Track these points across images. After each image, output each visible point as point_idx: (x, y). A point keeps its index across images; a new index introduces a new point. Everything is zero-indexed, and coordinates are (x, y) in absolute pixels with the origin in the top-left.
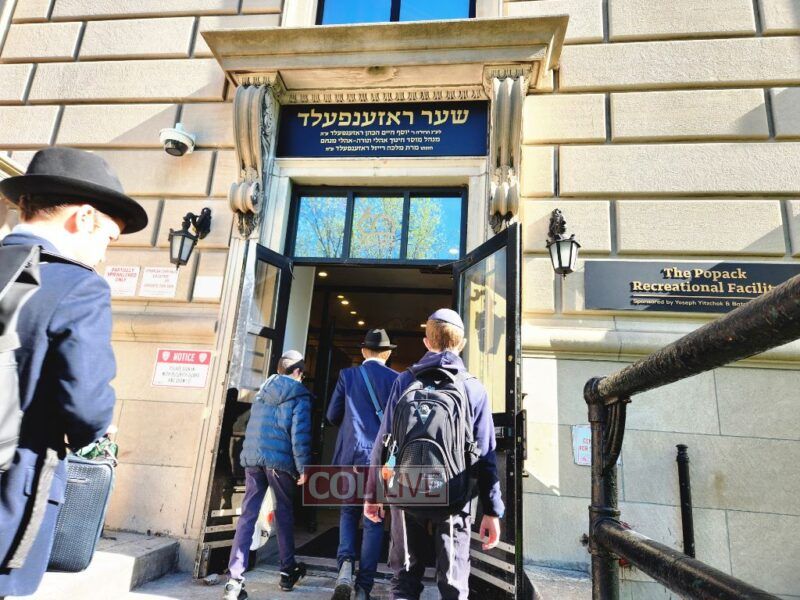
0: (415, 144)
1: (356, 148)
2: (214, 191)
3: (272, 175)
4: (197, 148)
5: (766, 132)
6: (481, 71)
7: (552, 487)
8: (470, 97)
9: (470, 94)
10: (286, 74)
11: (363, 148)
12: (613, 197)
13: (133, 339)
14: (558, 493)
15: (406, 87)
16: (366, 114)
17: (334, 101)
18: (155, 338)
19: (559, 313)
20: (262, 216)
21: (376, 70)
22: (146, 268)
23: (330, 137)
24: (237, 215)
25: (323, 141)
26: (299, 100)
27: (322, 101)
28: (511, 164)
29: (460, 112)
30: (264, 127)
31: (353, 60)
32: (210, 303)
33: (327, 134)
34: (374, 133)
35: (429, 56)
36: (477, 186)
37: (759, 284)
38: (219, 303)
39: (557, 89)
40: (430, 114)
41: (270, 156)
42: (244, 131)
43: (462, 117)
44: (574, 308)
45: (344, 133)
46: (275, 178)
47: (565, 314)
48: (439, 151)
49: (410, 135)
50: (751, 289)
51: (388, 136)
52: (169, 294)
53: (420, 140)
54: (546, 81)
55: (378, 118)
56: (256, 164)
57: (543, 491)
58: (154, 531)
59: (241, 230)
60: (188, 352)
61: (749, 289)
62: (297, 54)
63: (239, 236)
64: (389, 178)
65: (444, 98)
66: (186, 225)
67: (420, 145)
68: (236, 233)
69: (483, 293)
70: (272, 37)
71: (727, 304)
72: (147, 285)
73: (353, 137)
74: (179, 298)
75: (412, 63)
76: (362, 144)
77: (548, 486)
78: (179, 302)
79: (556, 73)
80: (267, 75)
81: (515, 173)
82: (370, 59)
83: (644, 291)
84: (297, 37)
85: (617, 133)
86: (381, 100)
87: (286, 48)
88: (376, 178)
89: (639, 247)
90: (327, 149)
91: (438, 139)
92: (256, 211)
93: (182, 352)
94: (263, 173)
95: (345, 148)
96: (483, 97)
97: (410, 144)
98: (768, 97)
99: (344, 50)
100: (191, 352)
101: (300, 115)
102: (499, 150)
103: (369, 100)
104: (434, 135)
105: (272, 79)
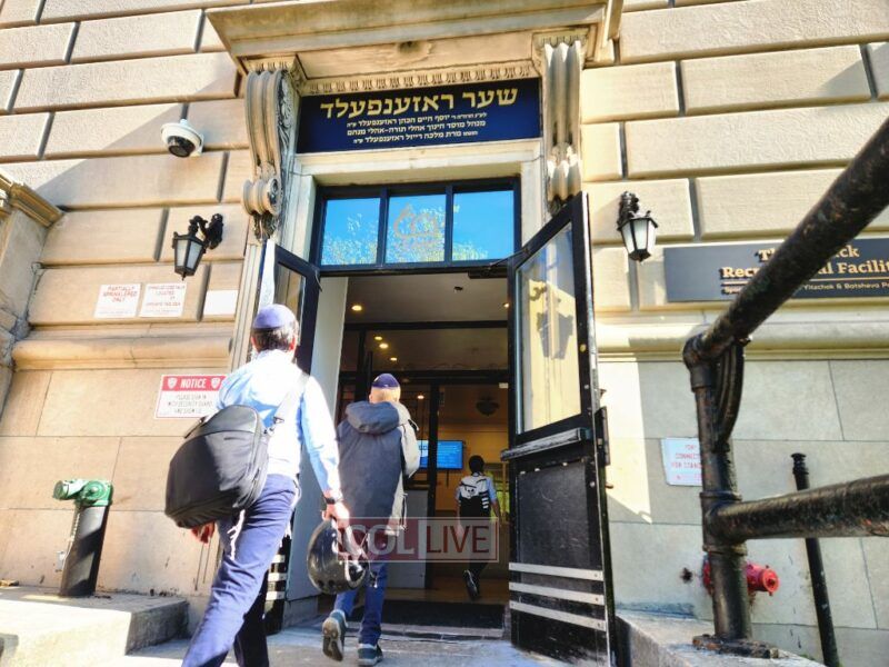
0: (457, 129)
1: (388, 139)
2: (226, 196)
3: (293, 173)
4: (205, 150)
5: (867, 92)
6: (530, 42)
7: (642, 513)
8: (518, 76)
9: (517, 71)
10: (306, 59)
11: (397, 138)
12: (691, 175)
13: (133, 365)
14: (649, 520)
15: (443, 67)
16: (398, 101)
17: (361, 88)
18: (160, 362)
19: (636, 310)
20: (282, 218)
21: (408, 46)
22: (149, 285)
23: (358, 127)
24: (252, 218)
25: (350, 133)
26: (322, 90)
27: (348, 89)
28: (570, 141)
29: (507, 92)
30: (281, 118)
31: (382, 36)
32: (224, 321)
33: (354, 125)
34: (409, 120)
35: (469, 27)
36: (530, 172)
37: (875, 262)
38: (233, 321)
39: (618, 60)
40: (472, 96)
41: (290, 152)
42: (258, 121)
43: (510, 97)
44: (654, 302)
45: (374, 123)
46: (295, 176)
47: (643, 311)
48: (485, 136)
49: (451, 120)
50: (866, 268)
51: (425, 123)
52: (177, 313)
53: (462, 125)
54: (605, 52)
55: (412, 104)
56: (273, 159)
57: (632, 519)
58: (158, 590)
59: (257, 235)
60: (198, 378)
61: (863, 268)
62: (317, 33)
63: (256, 242)
64: (429, 170)
65: (488, 78)
66: (193, 229)
67: (462, 130)
68: (252, 238)
69: (545, 290)
70: (287, 15)
71: (839, 286)
72: (150, 304)
73: (385, 126)
74: (187, 317)
75: (449, 35)
76: (395, 134)
77: (637, 512)
78: (187, 322)
79: (617, 43)
80: (284, 60)
81: (575, 151)
82: (400, 34)
83: (736, 278)
84: (316, 13)
85: (691, 104)
86: (416, 85)
87: (305, 26)
88: (412, 171)
89: (727, 228)
90: (356, 141)
91: (483, 123)
92: (275, 212)
93: (190, 378)
94: (282, 170)
95: (375, 140)
96: (533, 74)
97: (451, 130)
98: (866, 54)
99: (371, 25)
100: (203, 378)
101: (323, 106)
102: (555, 125)
103: (402, 86)
104: (479, 119)
105: (290, 64)
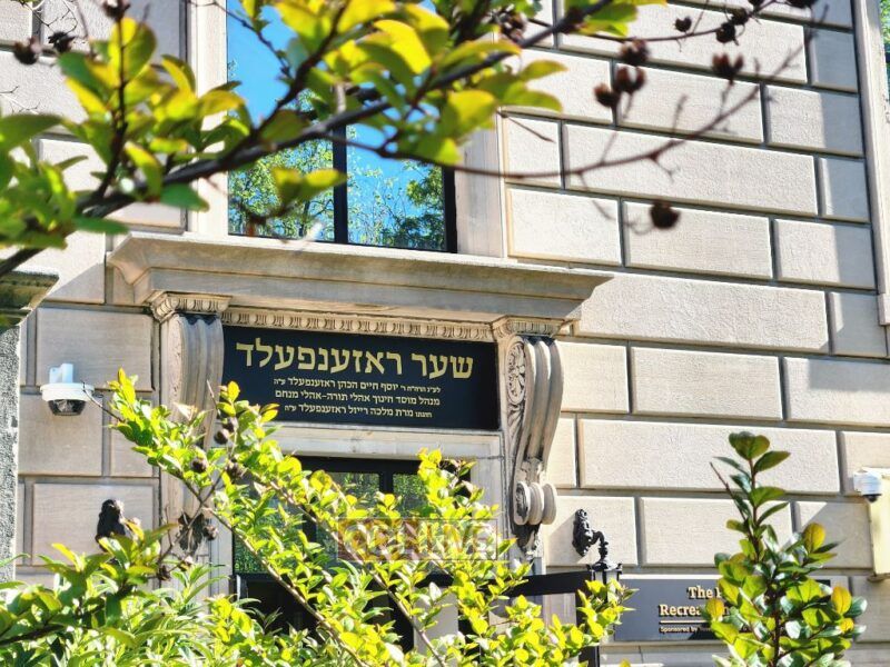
0: (407, 406)
1: (326, 409)
5: (780, 414)
8: (473, 337)
9: (473, 333)
11: (338, 409)
12: (636, 493)
15: (392, 317)
16: (335, 354)
23: (288, 387)
25: (278, 394)
27: (269, 323)
28: (540, 456)
29: (461, 360)
34: (352, 384)
40: (422, 358)
43: (466, 368)
45: (308, 382)
48: (440, 420)
49: (400, 392)
51: (369, 391)
53: (413, 400)
55: (352, 359)
59: (183, 543)
63: (180, 552)
67: (415, 408)
73: (320, 389)
76: (335, 402)
80: (216, 300)
81: (544, 468)
83: (670, 616)
85: (638, 405)
86: (356, 330)
87: (254, 268)
88: (355, 454)
90: (287, 408)
91: (436, 402)
95: (312, 408)
96: (489, 339)
97: (401, 406)
99: (335, 278)
101: (241, 347)
102: (529, 438)
104: (431, 395)
105: (222, 305)
